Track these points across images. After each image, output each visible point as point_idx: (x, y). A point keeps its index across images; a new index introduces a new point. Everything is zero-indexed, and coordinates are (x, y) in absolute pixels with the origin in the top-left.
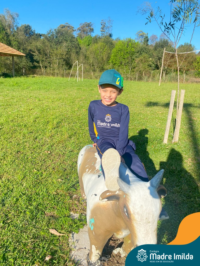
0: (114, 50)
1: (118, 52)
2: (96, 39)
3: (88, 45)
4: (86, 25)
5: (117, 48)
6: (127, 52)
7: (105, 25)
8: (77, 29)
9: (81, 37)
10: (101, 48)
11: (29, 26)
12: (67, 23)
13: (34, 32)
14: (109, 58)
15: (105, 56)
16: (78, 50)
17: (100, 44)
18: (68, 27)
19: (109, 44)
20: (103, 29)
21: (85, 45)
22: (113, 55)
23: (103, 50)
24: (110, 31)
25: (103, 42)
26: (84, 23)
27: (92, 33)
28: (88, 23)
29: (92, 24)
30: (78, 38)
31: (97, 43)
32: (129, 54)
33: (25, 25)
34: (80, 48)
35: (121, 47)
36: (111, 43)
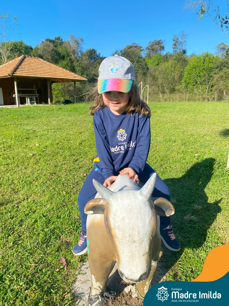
0: (188, 68)
1: (192, 70)
2: (167, 57)
3: (157, 65)
4: (156, 43)
5: (191, 65)
6: (204, 69)
7: (178, 41)
8: (145, 48)
9: (149, 56)
10: (172, 67)
11: (94, 50)
12: (134, 43)
13: (99, 56)
14: (181, 77)
15: (177, 75)
16: (145, 71)
17: (171, 62)
18: (136, 47)
19: (181, 61)
20: (175, 45)
21: (154, 65)
22: (186, 73)
23: (175, 68)
24: (184, 47)
25: (175, 60)
26: (153, 41)
27: (162, 52)
28: (158, 40)
29: (163, 42)
30: (146, 57)
31: (167, 61)
32: (206, 70)
33: (90, 49)
34: (148, 69)
35: (195, 64)
36: (184, 60)
